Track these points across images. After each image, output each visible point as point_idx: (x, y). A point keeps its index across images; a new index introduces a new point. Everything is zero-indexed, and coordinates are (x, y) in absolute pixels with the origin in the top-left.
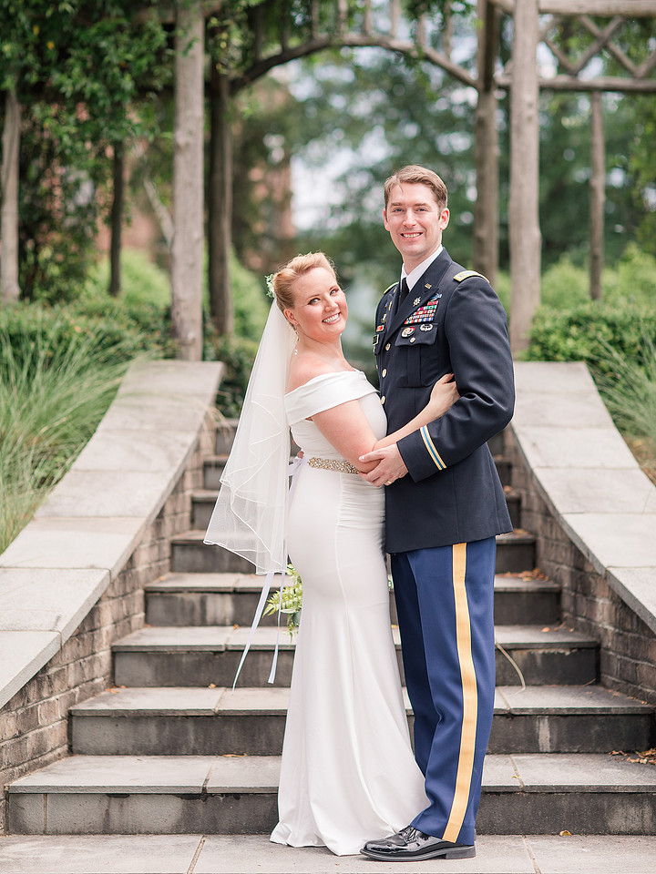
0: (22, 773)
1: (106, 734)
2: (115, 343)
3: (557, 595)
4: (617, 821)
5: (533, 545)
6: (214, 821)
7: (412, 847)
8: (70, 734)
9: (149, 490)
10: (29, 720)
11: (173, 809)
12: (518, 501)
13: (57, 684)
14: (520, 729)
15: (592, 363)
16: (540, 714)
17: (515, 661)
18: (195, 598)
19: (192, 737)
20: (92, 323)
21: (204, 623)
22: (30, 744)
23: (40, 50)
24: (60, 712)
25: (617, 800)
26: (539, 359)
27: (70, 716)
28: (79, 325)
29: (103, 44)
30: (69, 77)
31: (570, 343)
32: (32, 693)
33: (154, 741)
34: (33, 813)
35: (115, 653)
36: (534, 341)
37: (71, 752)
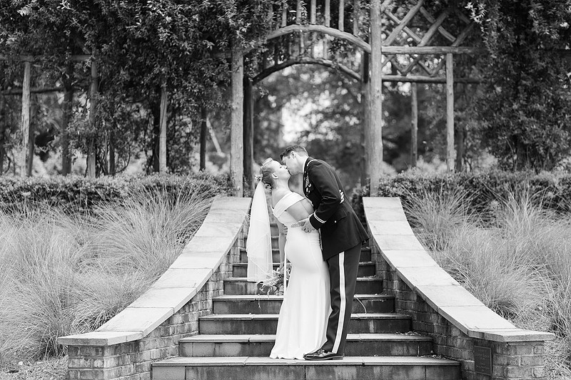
0: (184, 337)
1: (212, 327)
2: (208, 190)
3: (381, 282)
4: (395, 352)
5: (375, 266)
6: (252, 352)
7: (321, 355)
8: (199, 327)
9: (225, 243)
10: (186, 319)
11: (238, 348)
12: (370, 251)
13: (195, 308)
14: (363, 324)
15: (403, 198)
16: (370, 319)
17: (363, 304)
18: (243, 284)
19: (243, 328)
20: (199, 182)
21: (246, 294)
22: (186, 327)
23: (176, 71)
24: (196, 319)
25: (394, 344)
26: (382, 196)
27: (199, 320)
28: (193, 182)
29: (203, 69)
30: (190, 83)
31: (394, 189)
32: (187, 308)
33: (230, 329)
34: (188, 349)
35: (214, 301)
36: (380, 189)
37: (199, 333)
